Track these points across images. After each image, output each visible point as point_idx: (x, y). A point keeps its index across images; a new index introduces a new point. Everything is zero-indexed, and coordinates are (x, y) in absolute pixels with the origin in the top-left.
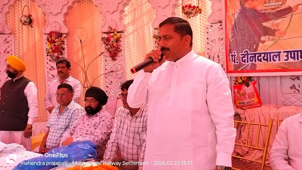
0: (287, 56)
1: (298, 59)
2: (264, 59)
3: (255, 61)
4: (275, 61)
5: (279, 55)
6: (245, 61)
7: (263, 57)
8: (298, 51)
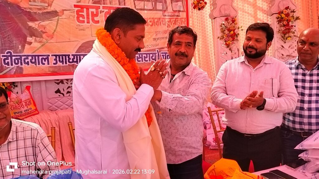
0: (56, 60)
1: (66, 63)
2: (32, 62)
3: (22, 64)
4: (44, 64)
5: (48, 58)
6: (8, 64)
7: (31, 60)
8: (65, 56)
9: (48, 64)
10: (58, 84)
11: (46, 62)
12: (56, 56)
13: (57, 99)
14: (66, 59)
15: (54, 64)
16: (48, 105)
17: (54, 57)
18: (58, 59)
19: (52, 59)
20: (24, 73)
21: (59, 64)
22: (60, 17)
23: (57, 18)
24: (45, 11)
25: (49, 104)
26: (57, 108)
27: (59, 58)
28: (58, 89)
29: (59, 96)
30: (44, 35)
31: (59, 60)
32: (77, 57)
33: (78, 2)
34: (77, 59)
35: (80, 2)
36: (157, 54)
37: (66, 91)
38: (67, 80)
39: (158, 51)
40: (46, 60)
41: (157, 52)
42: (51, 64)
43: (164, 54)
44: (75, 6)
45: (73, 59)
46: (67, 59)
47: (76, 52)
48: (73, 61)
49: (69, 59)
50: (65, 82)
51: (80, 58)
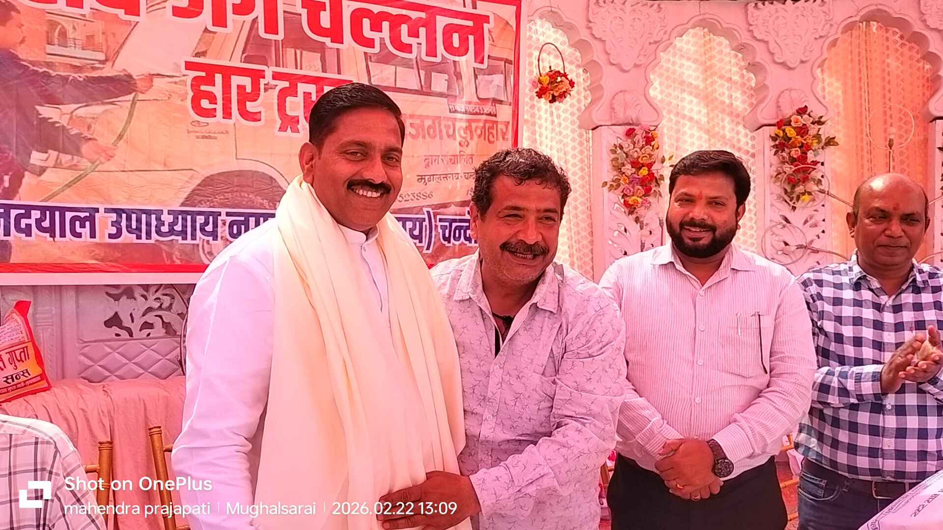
1: (149, 236)
3: (7, 233)
8: (148, 213)
9: (93, 235)
10: (117, 298)
11: (86, 231)
12: (119, 212)
13: (108, 346)
14: (149, 224)
15: (111, 236)
16: (80, 362)
17: (114, 216)
18: (124, 223)
19: (105, 223)
20: (14, 259)
22: (141, 97)
23: (130, 97)
24: (95, 74)
25: (82, 358)
26: (108, 374)
27: (129, 219)
28: (116, 313)
29: (117, 335)
30: (85, 148)
31: (129, 226)
32: (185, 220)
33: (198, 55)
34: (184, 226)
35: (203, 54)
36: (426, 223)
37: (139, 322)
38: (146, 287)
39: (428, 212)
40: (88, 224)
41: (426, 216)
42: (102, 237)
43: (447, 224)
44: (189, 66)
45: (172, 225)
46: (154, 223)
47: (183, 205)
48: (172, 231)
49: (160, 223)
50: (138, 293)
51: (194, 221)
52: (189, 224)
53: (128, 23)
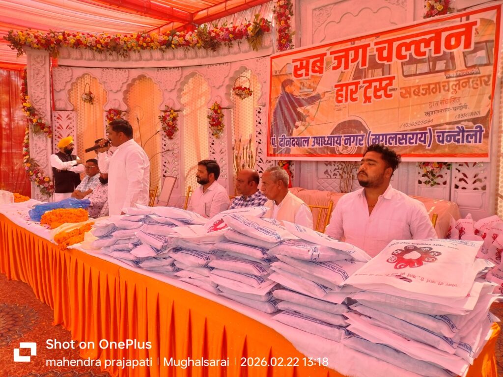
0: (314, 142)
1: (322, 145)
2: (297, 144)
3: (290, 146)
4: (304, 146)
5: (308, 140)
6: (282, 145)
7: (296, 142)
8: (322, 137)
9: (308, 146)
10: (327, 165)
11: (306, 144)
13: (324, 180)
15: (312, 146)
16: (317, 184)
17: (313, 139)
18: (316, 141)
19: (311, 140)
21: (317, 146)
22: (322, 100)
23: (319, 101)
26: (324, 188)
28: (327, 170)
29: (327, 177)
31: (317, 142)
32: (331, 139)
33: (339, 82)
36: (429, 134)
37: (333, 173)
39: (430, 129)
42: (310, 146)
43: (441, 134)
44: (336, 86)
45: (328, 141)
46: (323, 141)
47: (331, 134)
48: (328, 144)
49: (325, 141)
51: (334, 140)
52: (332, 141)
53: (319, 77)
